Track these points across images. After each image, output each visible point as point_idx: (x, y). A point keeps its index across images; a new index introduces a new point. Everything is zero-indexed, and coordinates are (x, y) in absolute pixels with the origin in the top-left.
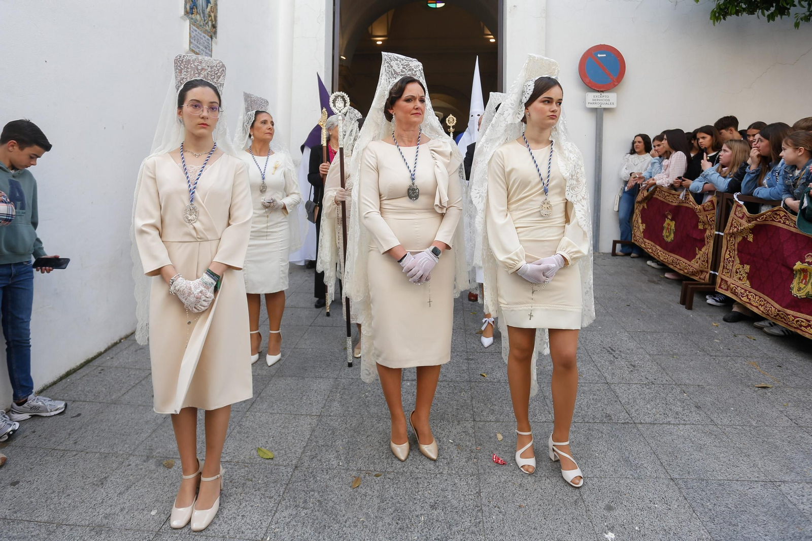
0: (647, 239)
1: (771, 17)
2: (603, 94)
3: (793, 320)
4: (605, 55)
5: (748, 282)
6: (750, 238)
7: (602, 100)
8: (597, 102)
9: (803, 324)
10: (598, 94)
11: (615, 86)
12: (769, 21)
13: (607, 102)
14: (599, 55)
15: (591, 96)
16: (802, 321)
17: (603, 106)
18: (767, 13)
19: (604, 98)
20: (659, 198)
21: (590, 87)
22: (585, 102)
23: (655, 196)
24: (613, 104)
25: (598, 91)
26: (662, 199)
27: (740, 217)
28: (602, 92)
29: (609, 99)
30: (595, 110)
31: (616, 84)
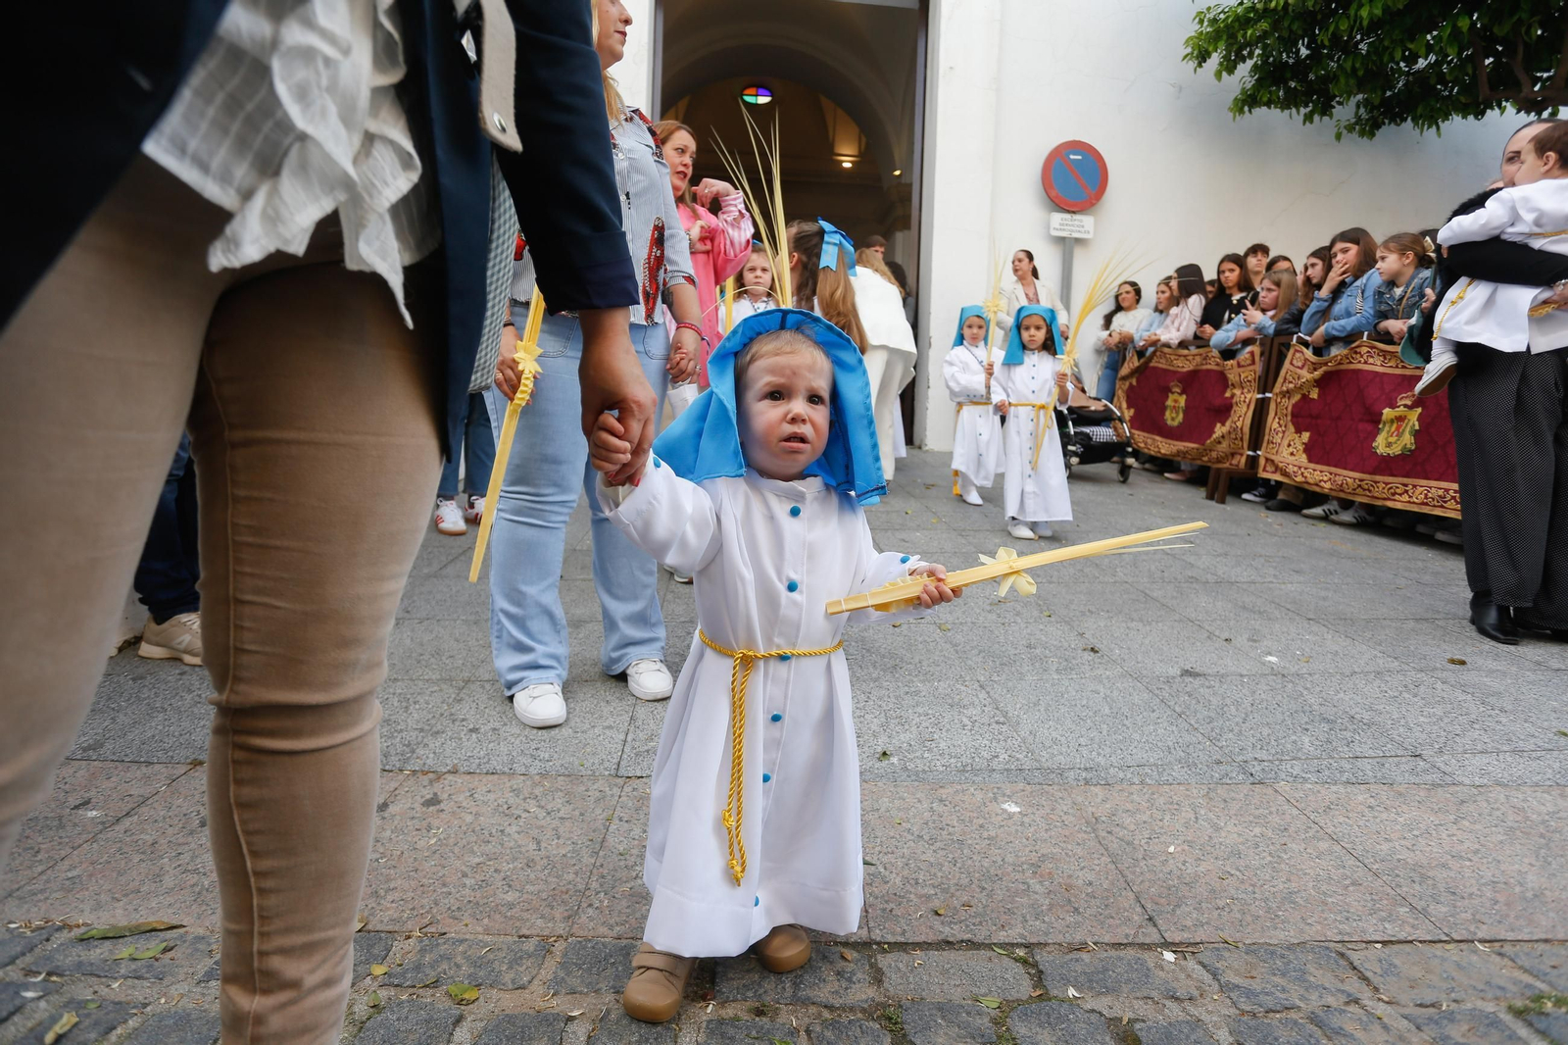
0: (1137, 429)
1: (1308, 118)
2: (1077, 217)
3: (1384, 488)
4: (1080, 157)
5: (1304, 456)
6: (1314, 394)
7: (1073, 225)
8: (1065, 227)
9: (1398, 491)
10: (1067, 216)
11: (1093, 205)
12: (1304, 123)
13: (1081, 229)
14: (1072, 157)
15: (1058, 218)
16: (1398, 488)
17: (1076, 235)
18: (1303, 111)
19: (1076, 223)
20: (1160, 366)
21: (1057, 205)
22: (1048, 227)
23: (1152, 364)
24: (1089, 232)
25: (1069, 212)
26: (1164, 367)
27: (1299, 367)
28: (1074, 212)
29: (1082, 225)
30: (1061, 240)
31: (1094, 202)
